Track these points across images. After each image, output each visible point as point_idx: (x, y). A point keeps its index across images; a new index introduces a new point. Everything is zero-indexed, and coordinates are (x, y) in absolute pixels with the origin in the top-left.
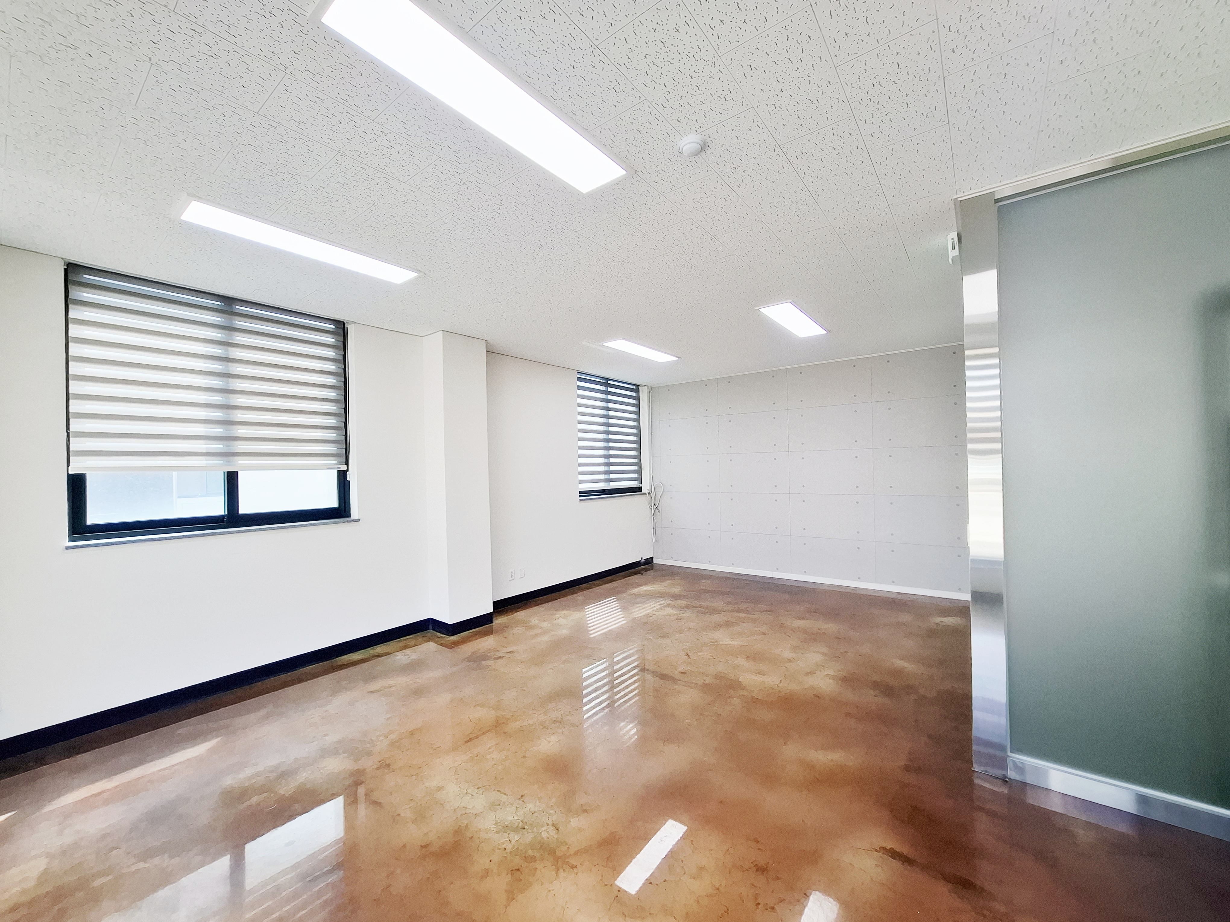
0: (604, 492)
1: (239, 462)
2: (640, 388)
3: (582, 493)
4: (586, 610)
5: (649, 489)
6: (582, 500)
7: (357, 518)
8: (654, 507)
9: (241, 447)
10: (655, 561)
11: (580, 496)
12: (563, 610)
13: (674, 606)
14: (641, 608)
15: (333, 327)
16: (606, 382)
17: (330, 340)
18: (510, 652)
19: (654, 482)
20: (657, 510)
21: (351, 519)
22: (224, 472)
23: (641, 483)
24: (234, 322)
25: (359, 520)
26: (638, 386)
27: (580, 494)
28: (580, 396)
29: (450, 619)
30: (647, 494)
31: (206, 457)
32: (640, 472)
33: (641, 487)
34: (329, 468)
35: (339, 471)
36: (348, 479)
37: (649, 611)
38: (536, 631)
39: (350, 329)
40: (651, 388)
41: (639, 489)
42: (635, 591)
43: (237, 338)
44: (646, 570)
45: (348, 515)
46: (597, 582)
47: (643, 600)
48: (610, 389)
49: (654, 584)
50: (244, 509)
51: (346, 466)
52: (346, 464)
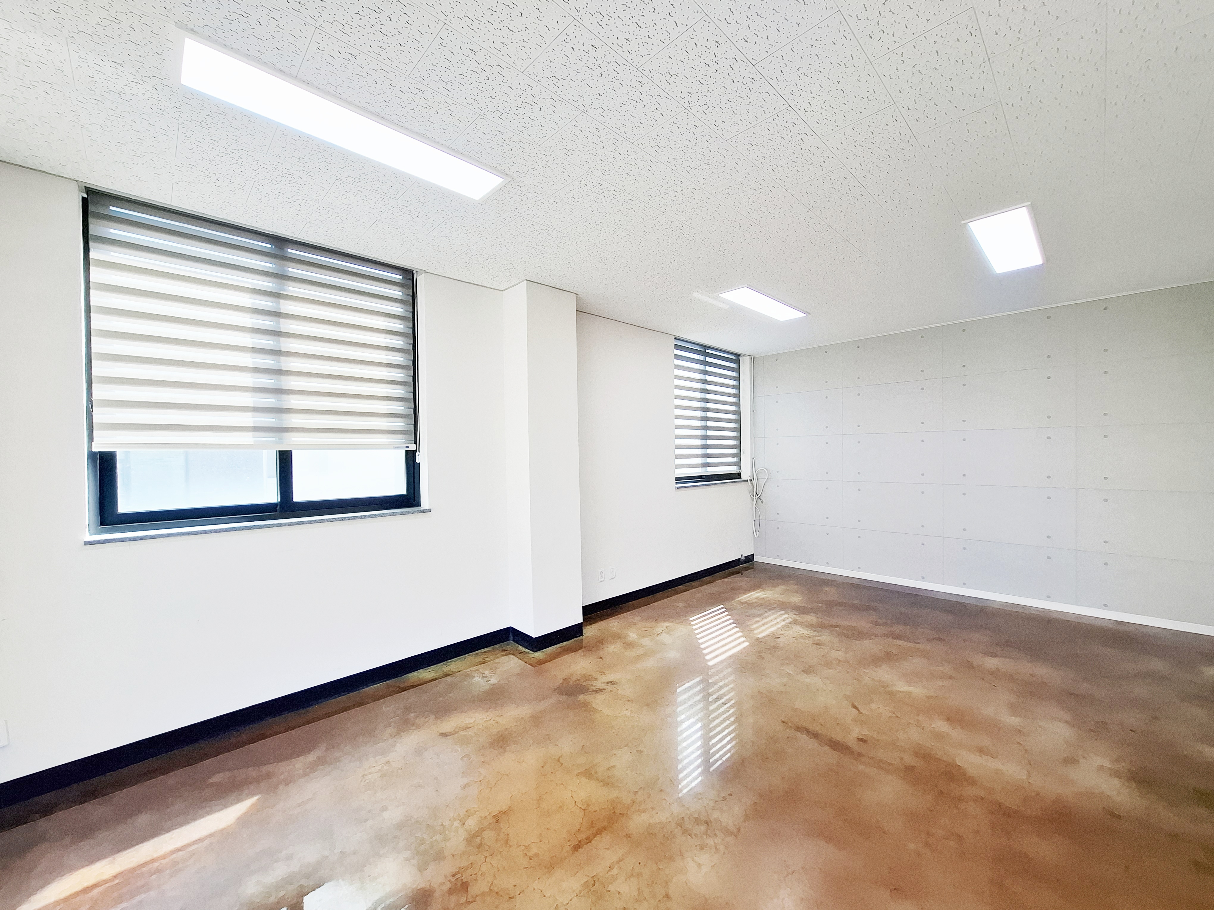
0: (701, 478)
1: (293, 439)
2: (741, 359)
3: (679, 480)
4: (693, 623)
5: (750, 475)
6: (680, 488)
7: (428, 508)
8: (756, 496)
9: (295, 421)
10: (756, 559)
11: (677, 483)
12: (664, 621)
13: (801, 624)
14: (760, 623)
15: (400, 277)
16: (704, 350)
17: (397, 293)
18: (610, 682)
19: (756, 468)
20: (759, 500)
21: (422, 509)
22: (276, 451)
23: (741, 469)
24: (286, 268)
25: (429, 511)
26: (738, 355)
27: (676, 480)
28: (677, 367)
29: (534, 632)
30: (749, 481)
31: (254, 433)
32: (739, 455)
33: (741, 473)
34: (396, 448)
35: (407, 451)
36: (417, 461)
37: (773, 629)
38: (639, 651)
39: (421, 281)
40: (753, 359)
41: (738, 476)
42: (745, 597)
43: (290, 288)
44: (747, 569)
45: (418, 504)
46: (694, 584)
47: (759, 612)
48: (709, 359)
49: (763, 589)
50: (299, 495)
51: (415, 445)
52: (415, 443)
